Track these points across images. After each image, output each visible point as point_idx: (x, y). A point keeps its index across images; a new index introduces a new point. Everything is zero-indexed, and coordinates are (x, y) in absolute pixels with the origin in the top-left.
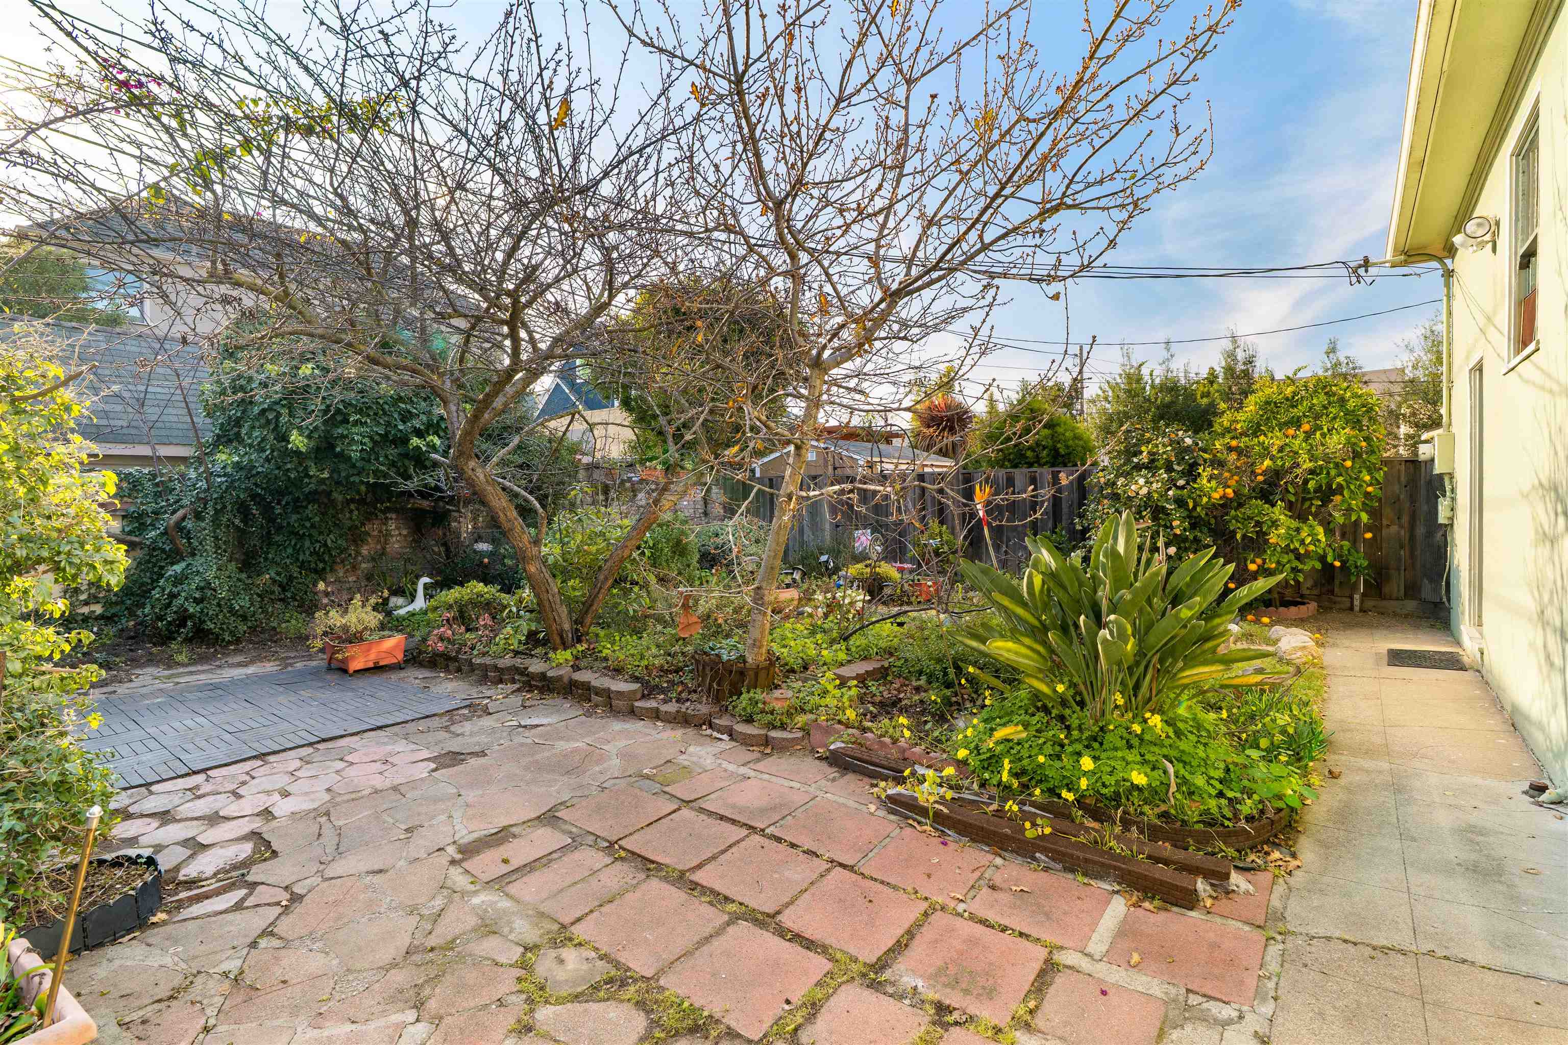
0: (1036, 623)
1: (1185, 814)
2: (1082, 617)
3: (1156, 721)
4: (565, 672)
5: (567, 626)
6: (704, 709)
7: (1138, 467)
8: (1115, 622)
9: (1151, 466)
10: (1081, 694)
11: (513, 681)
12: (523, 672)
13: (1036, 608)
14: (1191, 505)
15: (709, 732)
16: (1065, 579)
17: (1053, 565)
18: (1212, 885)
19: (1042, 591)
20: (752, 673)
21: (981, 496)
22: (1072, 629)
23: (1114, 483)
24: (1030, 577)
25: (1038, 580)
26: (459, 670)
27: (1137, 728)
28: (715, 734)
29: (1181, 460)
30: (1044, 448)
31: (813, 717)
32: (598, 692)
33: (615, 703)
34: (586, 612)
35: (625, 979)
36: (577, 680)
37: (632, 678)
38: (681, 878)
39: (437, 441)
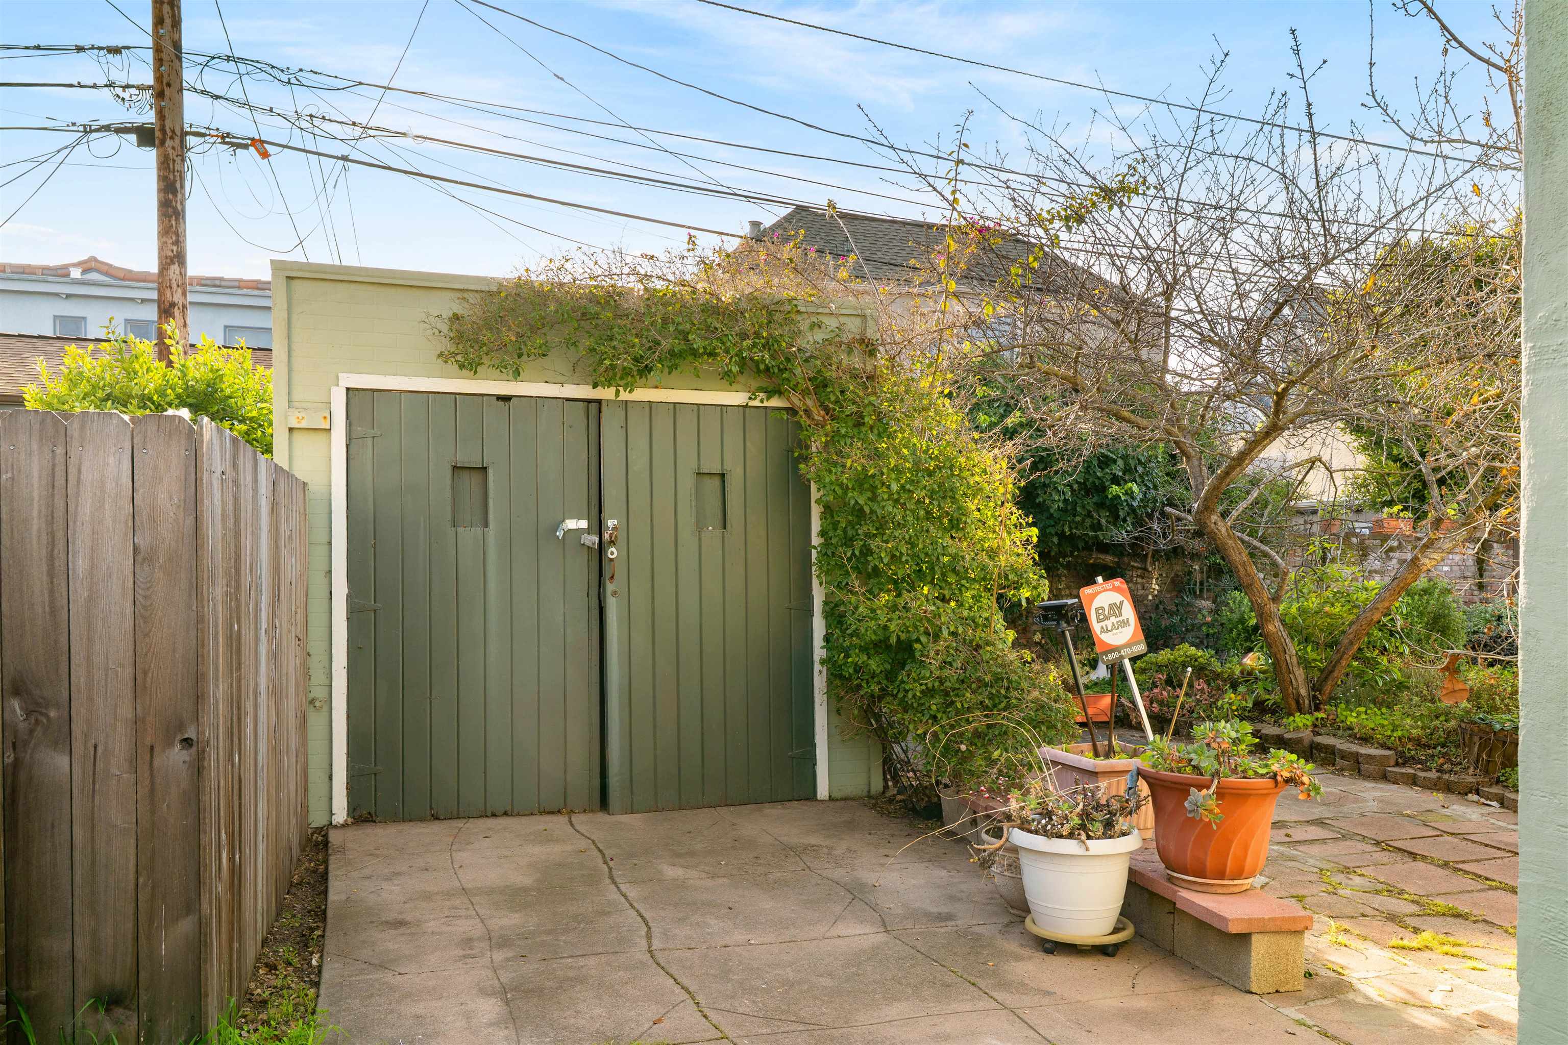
4: (1306, 735)
5: (1303, 692)
6: (1469, 778)
15: (1477, 798)
28: (1483, 800)
32: (1344, 755)
33: (1364, 767)
34: (1326, 678)
35: (1401, 892)
36: (1319, 744)
37: (1383, 746)
38: (1446, 865)
39: (1135, 488)
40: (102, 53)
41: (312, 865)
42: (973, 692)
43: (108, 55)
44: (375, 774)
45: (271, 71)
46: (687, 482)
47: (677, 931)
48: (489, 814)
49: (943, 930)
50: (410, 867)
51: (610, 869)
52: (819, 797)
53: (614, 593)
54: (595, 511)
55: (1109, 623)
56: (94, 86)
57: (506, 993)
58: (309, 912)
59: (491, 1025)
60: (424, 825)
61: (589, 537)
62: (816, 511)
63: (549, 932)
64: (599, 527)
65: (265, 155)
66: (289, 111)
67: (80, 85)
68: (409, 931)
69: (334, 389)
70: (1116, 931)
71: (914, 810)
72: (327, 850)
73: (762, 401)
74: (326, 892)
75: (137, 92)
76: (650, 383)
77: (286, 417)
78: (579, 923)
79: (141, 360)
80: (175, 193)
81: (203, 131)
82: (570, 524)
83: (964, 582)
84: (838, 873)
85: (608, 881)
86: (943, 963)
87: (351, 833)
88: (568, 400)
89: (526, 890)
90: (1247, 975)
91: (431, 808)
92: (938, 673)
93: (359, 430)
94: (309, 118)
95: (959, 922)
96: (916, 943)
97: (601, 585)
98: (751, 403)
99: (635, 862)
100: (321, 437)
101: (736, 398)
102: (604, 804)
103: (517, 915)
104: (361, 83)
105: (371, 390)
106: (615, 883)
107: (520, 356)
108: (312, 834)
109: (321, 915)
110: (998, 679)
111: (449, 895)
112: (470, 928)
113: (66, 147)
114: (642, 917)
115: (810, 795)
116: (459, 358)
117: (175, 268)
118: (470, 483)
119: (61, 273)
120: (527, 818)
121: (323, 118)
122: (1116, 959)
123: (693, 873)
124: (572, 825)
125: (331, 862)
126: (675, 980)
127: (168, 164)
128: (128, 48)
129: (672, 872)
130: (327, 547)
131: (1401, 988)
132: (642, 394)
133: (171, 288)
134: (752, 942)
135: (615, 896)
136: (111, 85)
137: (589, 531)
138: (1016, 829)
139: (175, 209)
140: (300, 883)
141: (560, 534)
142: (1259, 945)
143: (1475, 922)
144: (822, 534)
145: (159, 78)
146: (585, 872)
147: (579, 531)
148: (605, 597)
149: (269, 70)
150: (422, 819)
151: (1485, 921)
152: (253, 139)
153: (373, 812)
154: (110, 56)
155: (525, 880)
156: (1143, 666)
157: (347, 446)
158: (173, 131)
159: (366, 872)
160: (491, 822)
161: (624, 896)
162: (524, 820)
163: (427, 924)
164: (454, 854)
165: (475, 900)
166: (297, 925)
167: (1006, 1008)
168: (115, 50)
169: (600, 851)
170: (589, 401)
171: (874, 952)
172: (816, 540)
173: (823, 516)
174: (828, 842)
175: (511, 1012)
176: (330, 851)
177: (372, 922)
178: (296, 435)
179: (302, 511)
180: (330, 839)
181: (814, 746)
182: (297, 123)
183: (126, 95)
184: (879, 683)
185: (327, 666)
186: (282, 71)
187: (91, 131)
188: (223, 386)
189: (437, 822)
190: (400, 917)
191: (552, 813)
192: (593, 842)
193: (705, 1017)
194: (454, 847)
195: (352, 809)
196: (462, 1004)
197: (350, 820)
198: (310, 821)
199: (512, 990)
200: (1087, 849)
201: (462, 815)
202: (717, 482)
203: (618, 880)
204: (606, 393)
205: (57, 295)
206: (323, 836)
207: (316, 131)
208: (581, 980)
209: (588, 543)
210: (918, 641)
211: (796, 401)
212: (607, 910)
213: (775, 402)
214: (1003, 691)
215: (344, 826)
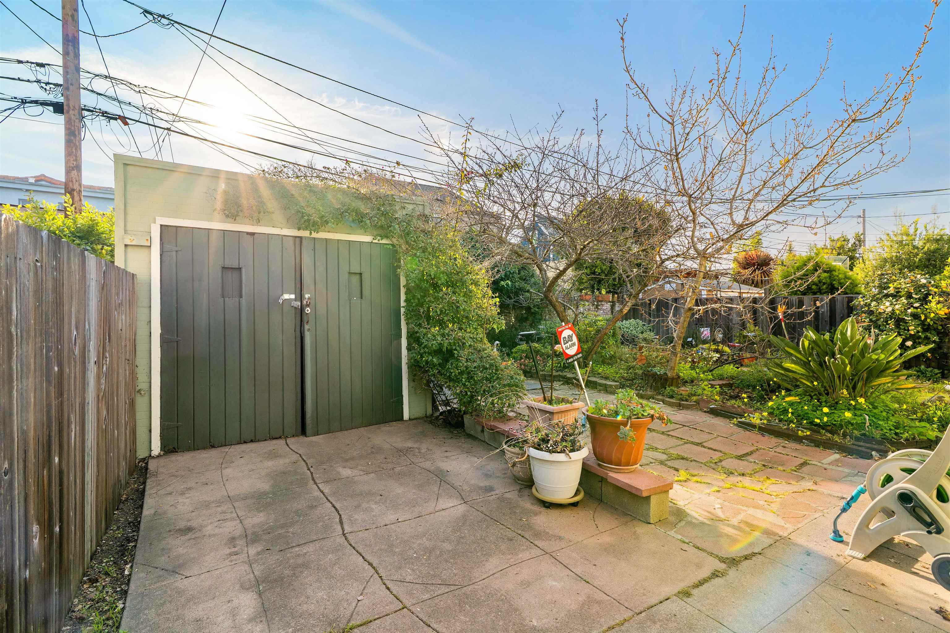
0: (806, 361)
1: (873, 434)
2: (827, 358)
3: (862, 400)
6: (649, 393)
7: (887, 296)
8: (840, 358)
9: (896, 295)
10: (827, 390)
11: (560, 381)
12: (564, 377)
13: (806, 354)
14: (923, 317)
15: (654, 401)
16: (820, 344)
17: (814, 337)
18: (880, 455)
19: (809, 347)
20: (670, 380)
21: (780, 311)
22: (824, 364)
23: (870, 305)
24: (803, 341)
25: (806, 343)
26: (531, 377)
27: (853, 403)
28: (656, 401)
29: (918, 291)
30: (824, 284)
31: (701, 397)
32: (601, 385)
33: (608, 389)
34: (589, 355)
35: (657, 449)
36: (590, 381)
37: (614, 381)
38: (663, 433)
39: (510, 283)
40: (33, 65)
41: (136, 486)
42: (481, 372)
43: (37, 67)
44: (177, 427)
45: (130, 85)
46: (344, 277)
47: (356, 517)
48: (242, 442)
49: (491, 498)
50: (197, 483)
51: (312, 473)
52: (405, 419)
53: (309, 330)
54: (298, 291)
55: (568, 345)
56: (28, 81)
57: (259, 585)
58: (129, 524)
59: (250, 620)
60: (205, 452)
61: (296, 303)
62: (403, 291)
63: (282, 527)
64: (301, 297)
65: (126, 124)
66: (140, 104)
67: (19, 79)
68: (193, 536)
69: (152, 225)
70: (576, 494)
71: (450, 423)
72: (146, 474)
73: (379, 240)
74: (141, 507)
75: (54, 87)
76: (326, 229)
77: (123, 239)
78: (300, 517)
79: (49, 214)
80: (75, 136)
81: (92, 109)
82: (286, 296)
83: (470, 322)
84: (428, 465)
85: (311, 482)
86: (502, 523)
87: (162, 461)
88: (284, 236)
89: (265, 493)
90: (648, 515)
91: (210, 442)
92: (465, 364)
93: (167, 247)
94: (150, 110)
95: (497, 492)
96: (482, 509)
97: (302, 325)
98: (374, 241)
99: (324, 467)
100: (145, 251)
101: (367, 239)
102: (303, 432)
103: (262, 514)
104: (177, 97)
105: (175, 226)
106: (316, 483)
107: (259, 213)
108: (139, 463)
109: (136, 525)
110: (491, 365)
111: (219, 503)
112: (234, 529)
113: (10, 109)
114: (335, 507)
115: (399, 417)
116: (226, 212)
117: (75, 172)
118: (231, 277)
119: (25, 180)
120: (263, 443)
121: (158, 110)
122: (579, 508)
123: (356, 472)
124: (288, 445)
125: (147, 484)
126: (363, 557)
127: (71, 123)
128: (49, 65)
129: (346, 472)
130: (148, 309)
131: (706, 511)
132: (322, 235)
133: (72, 181)
134: (400, 520)
135: (317, 493)
136: (38, 81)
137: (295, 300)
138: (531, 448)
139: (75, 144)
140: (127, 500)
141: (281, 301)
142: (654, 500)
143: (691, 461)
144: (406, 301)
145: (66, 80)
146: (299, 477)
147: (290, 300)
148: (304, 332)
149: (129, 85)
150: (204, 448)
151: (695, 460)
152: (119, 116)
153: (176, 447)
154: (38, 68)
155: (265, 486)
156: (516, 350)
157: (161, 255)
158: (74, 107)
159: (169, 489)
160: (244, 447)
161: (322, 492)
162: (262, 444)
163: (206, 528)
164: (223, 471)
165: (236, 504)
166: (119, 535)
167: (547, 553)
168: (42, 65)
169: (304, 461)
170: (296, 237)
171: (464, 517)
172: (403, 304)
173: (406, 293)
174: (416, 446)
175: (263, 603)
176: (148, 476)
177: (170, 531)
178: (129, 249)
179: (131, 289)
180: (149, 467)
181: (402, 396)
182: (144, 111)
183: (48, 88)
184: (437, 369)
185: (148, 372)
186: (136, 86)
187: (26, 103)
188: (98, 228)
189: (214, 449)
190: (189, 524)
191: (277, 438)
192: (300, 455)
193: (388, 588)
194: (223, 466)
195: (164, 447)
196: (229, 602)
197: (162, 453)
198: (137, 455)
199: (263, 582)
200: (570, 458)
201: (227, 443)
202: (358, 277)
203: (317, 481)
204: (305, 234)
205: (21, 189)
206: (146, 463)
207: (154, 116)
208: (306, 565)
209: (295, 306)
210: (456, 350)
211: (395, 241)
212: (314, 504)
213: (384, 241)
214: (494, 371)
215: (159, 456)
